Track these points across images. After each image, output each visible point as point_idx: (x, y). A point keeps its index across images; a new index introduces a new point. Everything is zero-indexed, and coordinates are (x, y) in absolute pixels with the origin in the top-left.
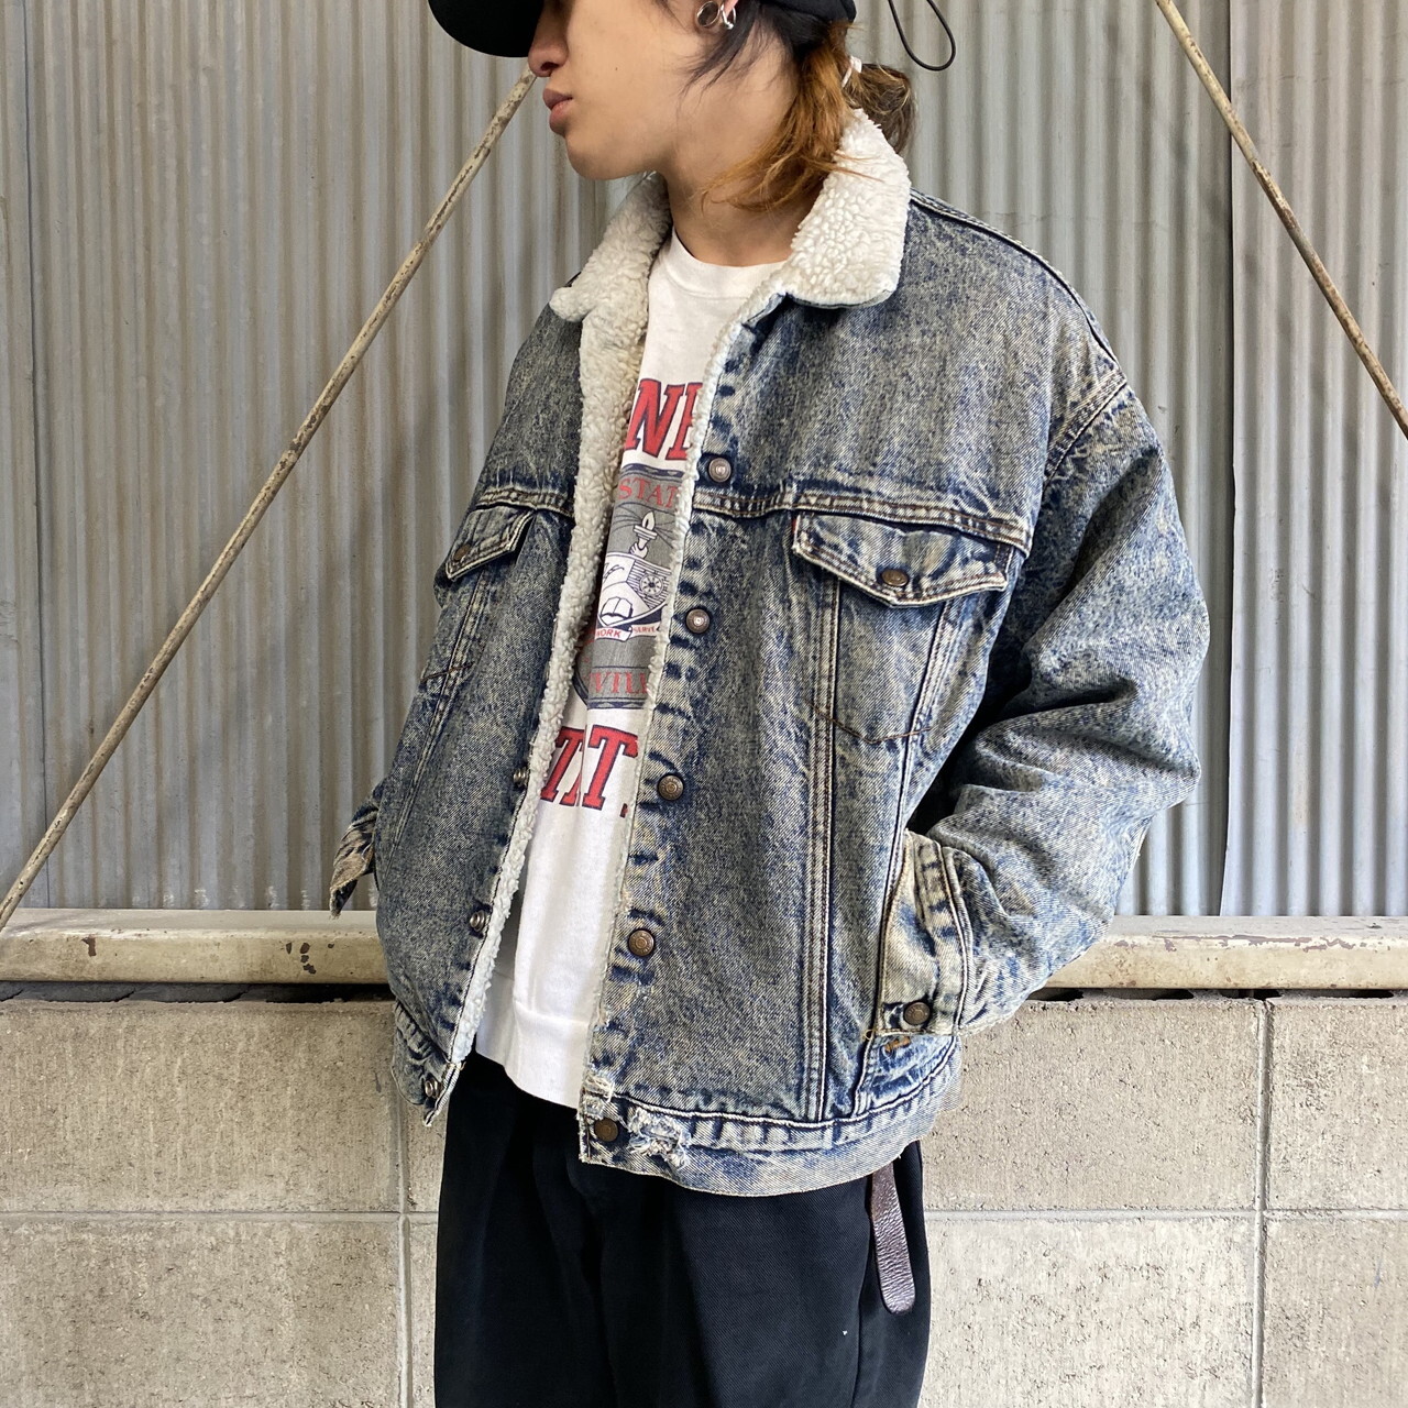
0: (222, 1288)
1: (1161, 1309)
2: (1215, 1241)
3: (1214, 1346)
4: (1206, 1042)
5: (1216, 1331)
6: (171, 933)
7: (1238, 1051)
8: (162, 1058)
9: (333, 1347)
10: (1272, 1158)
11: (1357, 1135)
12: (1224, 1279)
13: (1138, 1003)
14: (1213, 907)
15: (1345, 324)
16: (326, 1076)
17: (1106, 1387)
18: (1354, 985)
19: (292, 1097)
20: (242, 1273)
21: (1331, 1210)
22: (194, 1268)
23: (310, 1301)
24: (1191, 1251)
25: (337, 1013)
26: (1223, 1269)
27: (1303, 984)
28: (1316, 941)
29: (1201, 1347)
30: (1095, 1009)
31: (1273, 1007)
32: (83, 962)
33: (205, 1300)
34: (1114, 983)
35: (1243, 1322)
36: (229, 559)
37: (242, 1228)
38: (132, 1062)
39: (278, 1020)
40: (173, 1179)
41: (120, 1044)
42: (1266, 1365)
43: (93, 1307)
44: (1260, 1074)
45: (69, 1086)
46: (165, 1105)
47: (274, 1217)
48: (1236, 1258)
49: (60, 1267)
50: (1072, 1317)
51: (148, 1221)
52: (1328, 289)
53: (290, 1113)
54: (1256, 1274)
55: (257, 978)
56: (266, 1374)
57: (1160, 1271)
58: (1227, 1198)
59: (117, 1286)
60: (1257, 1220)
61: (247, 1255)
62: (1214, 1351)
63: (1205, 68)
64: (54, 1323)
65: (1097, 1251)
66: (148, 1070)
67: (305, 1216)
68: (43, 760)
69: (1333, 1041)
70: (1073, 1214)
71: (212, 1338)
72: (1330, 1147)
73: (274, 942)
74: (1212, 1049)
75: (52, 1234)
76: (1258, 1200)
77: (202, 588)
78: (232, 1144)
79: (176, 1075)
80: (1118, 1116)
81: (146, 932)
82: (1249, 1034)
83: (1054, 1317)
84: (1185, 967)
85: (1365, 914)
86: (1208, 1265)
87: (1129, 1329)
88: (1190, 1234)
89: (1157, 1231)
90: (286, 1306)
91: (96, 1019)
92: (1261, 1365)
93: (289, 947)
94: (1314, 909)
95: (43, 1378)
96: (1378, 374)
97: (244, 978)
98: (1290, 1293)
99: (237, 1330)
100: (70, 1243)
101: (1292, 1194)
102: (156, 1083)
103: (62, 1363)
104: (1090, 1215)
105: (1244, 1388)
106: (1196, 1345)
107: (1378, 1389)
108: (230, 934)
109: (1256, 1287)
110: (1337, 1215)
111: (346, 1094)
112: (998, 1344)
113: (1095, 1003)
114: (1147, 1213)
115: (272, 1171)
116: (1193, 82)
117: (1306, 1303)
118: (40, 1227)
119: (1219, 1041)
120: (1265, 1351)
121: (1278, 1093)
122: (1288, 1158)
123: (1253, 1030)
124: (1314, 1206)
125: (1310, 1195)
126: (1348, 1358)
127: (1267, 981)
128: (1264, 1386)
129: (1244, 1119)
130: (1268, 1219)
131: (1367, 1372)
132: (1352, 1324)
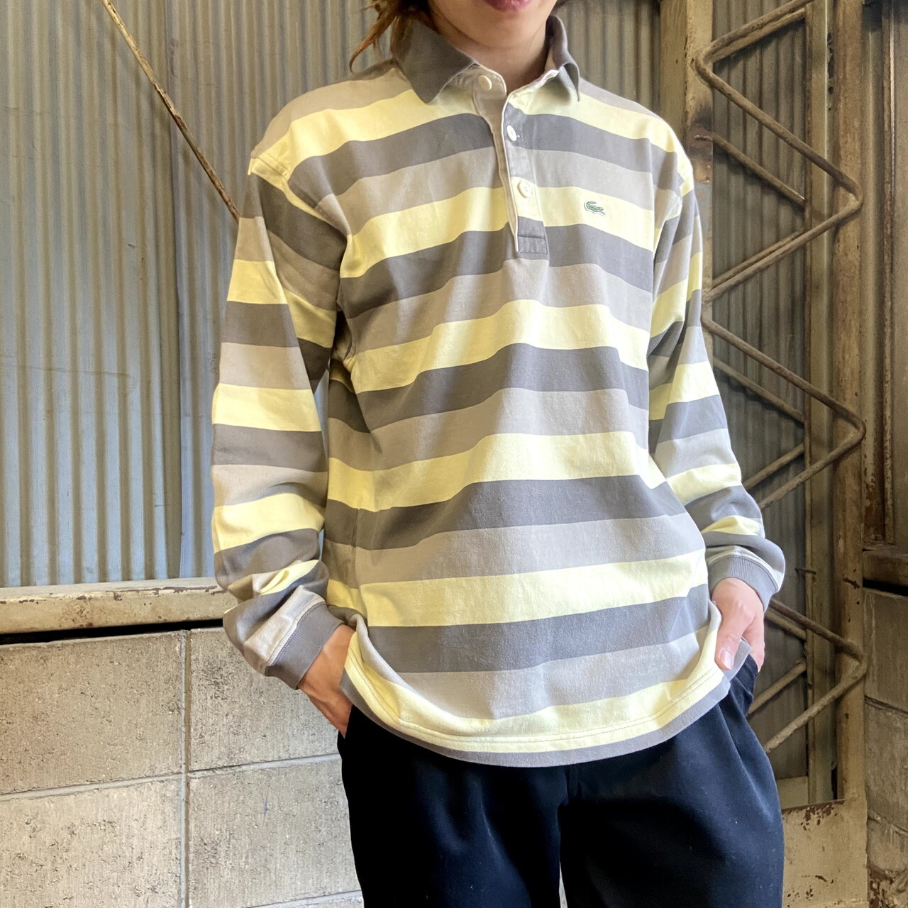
1: (115, 851)
2: (153, 799)
3: (154, 871)
4: (144, 661)
5: (155, 861)
7: (167, 665)
10: (192, 735)
11: (249, 714)
12: (160, 824)
21: (233, 766)
24: (136, 807)
26: (160, 817)
29: (146, 872)
31: (190, 633)
34: (77, 625)
35: (174, 851)
42: (191, 880)
44: (183, 680)
48: (168, 808)
50: (48, 866)
54: (183, 817)
57: (114, 824)
58: (161, 767)
60: (184, 780)
62: (154, 875)
65: (66, 816)
69: (233, 654)
70: (48, 792)
72: (232, 724)
74: (148, 665)
76: (184, 766)
80: (80, 718)
82: (175, 652)
83: (35, 867)
84: (128, 611)
86: (148, 815)
87: (91, 868)
88: (135, 795)
89: (110, 797)
92: (187, 881)
98: (207, 827)
101: (206, 759)
104: (61, 791)
105: (176, 897)
106: (141, 874)
107: (268, 883)
109: (183, 825)
110: (238, 769)
114: (105, 785)
117: (217, 833)
119: (153, 659)
120: (190, 869)
121: (195, 691)
122: (203, 734)
123: (177, 649)
124: (221, 765)
125: (219, 758)
126: (247, 866)
127: (187, 616)
128: (190, 894)
129: (173, 711)
130: (190, 778)
131: (260, 874)
132: (249, 841)
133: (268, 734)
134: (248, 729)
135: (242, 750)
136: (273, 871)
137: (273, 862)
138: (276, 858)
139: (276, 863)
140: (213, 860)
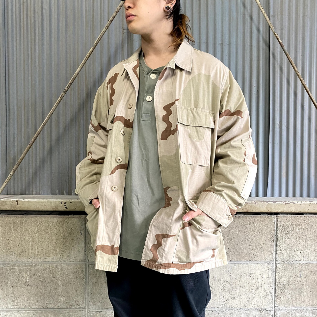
0: (46, 279)
1: (253, 283)
2: (265, 268)
3: (265, 291)
4: (264, 224)
5: (265, 288)
6: (35, 199)
7: (270, 226)
8: (33, 227)
9: (70, 292)
10: (278, 250)
11: (296, 245)
12: (267, 276)
13: (249, 216)
14: (265, 195)
15: (294, 68)
16: (69, 231)
17: (241, 300)
18: (296, 212)
19: (62, 236)
20: (50, 276)
21: (290, 261)
22: (40, 274)
23: (65, 282)
24: (260, 270)
25: (72, 217)
26: (267, 274)
27: (285, 211)
28: (287, 202)
29: (262, 291)
30: (239, 217)
31: (278, 216)
32: (16, 206)
33: (42, 282)
34: (243, 211)
35: (271, 286)
36: (49, 116)
37: (50, 265)
38: (26, 228)
39: (59, 219)
40: (35, 254)
41: (23, 224)
42: (276, 295)
43: (17, 283)
44: (275, 231)
45: (12, 234)
46: (33, 238)
47: (58, 263)
48: (270, 272)
49: (9, 274)
50: (234, 285)
51: (30, 264)
52: (290, 60)
53: (62, 239)
54: (274, 275)
55: (54, 210)
56: (55, 298)
57: (253, 275)
58: (268, 259)
59: (22, 278)
60: (275, 263)
61: (51, 271)
62: (265, 292)
63: (264, 12)
64: (8, 287)
65: (240, 270)
66: (30, 230)
67: (64, 263)
68: (7, 162)
69: (291, 224)
70: (234, 262)
71: (43, 290)
72: (290, 247)
73: (58, 202)
74: (265, 226)
75: (8, 267)
76: (275, 259)
77: (43, 123)
78: (48, 247)
79: (36, 231)
80: (244, 240)
81: (30, 199)
83: (230, 285)
84: (259, 208)
85: (298, 197)
86: (264, 273)
87: (246, 287)
88: (260, 266)
89: (253, 266)
90: (60, 283)
91: (18, 219)
92: (275, 295)
93: (62, 203)
94: (287, 196)
95: (6, 299)
96: (301, 78)
97: (52, 210)
98: (281, 279)
99: (49, 289)
100: (12, 269)
101: (282, 258)
102: (32, 233)
103: (10, 296)
104: (238, 262)
105: (272, 300)
106: (261, 291)
107: (301, 300)
108: (49, 200)
109: (274, 278)
110: (292, 262)
111: (74, 235)
112: (218, 291)
113: (239, 216)
114: (251, 262)
115: (57, 253)
116: (261, 15)
117: (285, 282)
118: (5, 265)
119: (266, 224)
120: (276, 292)
121: (279, 235)
122: (281, 250)
123: (274, 222)
124: (287, 260)
125: (286, 258)
126: (294, 294)
127: (277, 211)
128: (276, 300)
129: (272, 241)
130: (277, 263)
131: (298, 297)
132: (295, 286)
133: (302, 252)
134: (295, 249)
135: (293, 256)
136: (302, 297)
138: (303, 293)
139: (303, 294)
140: (283, 290)
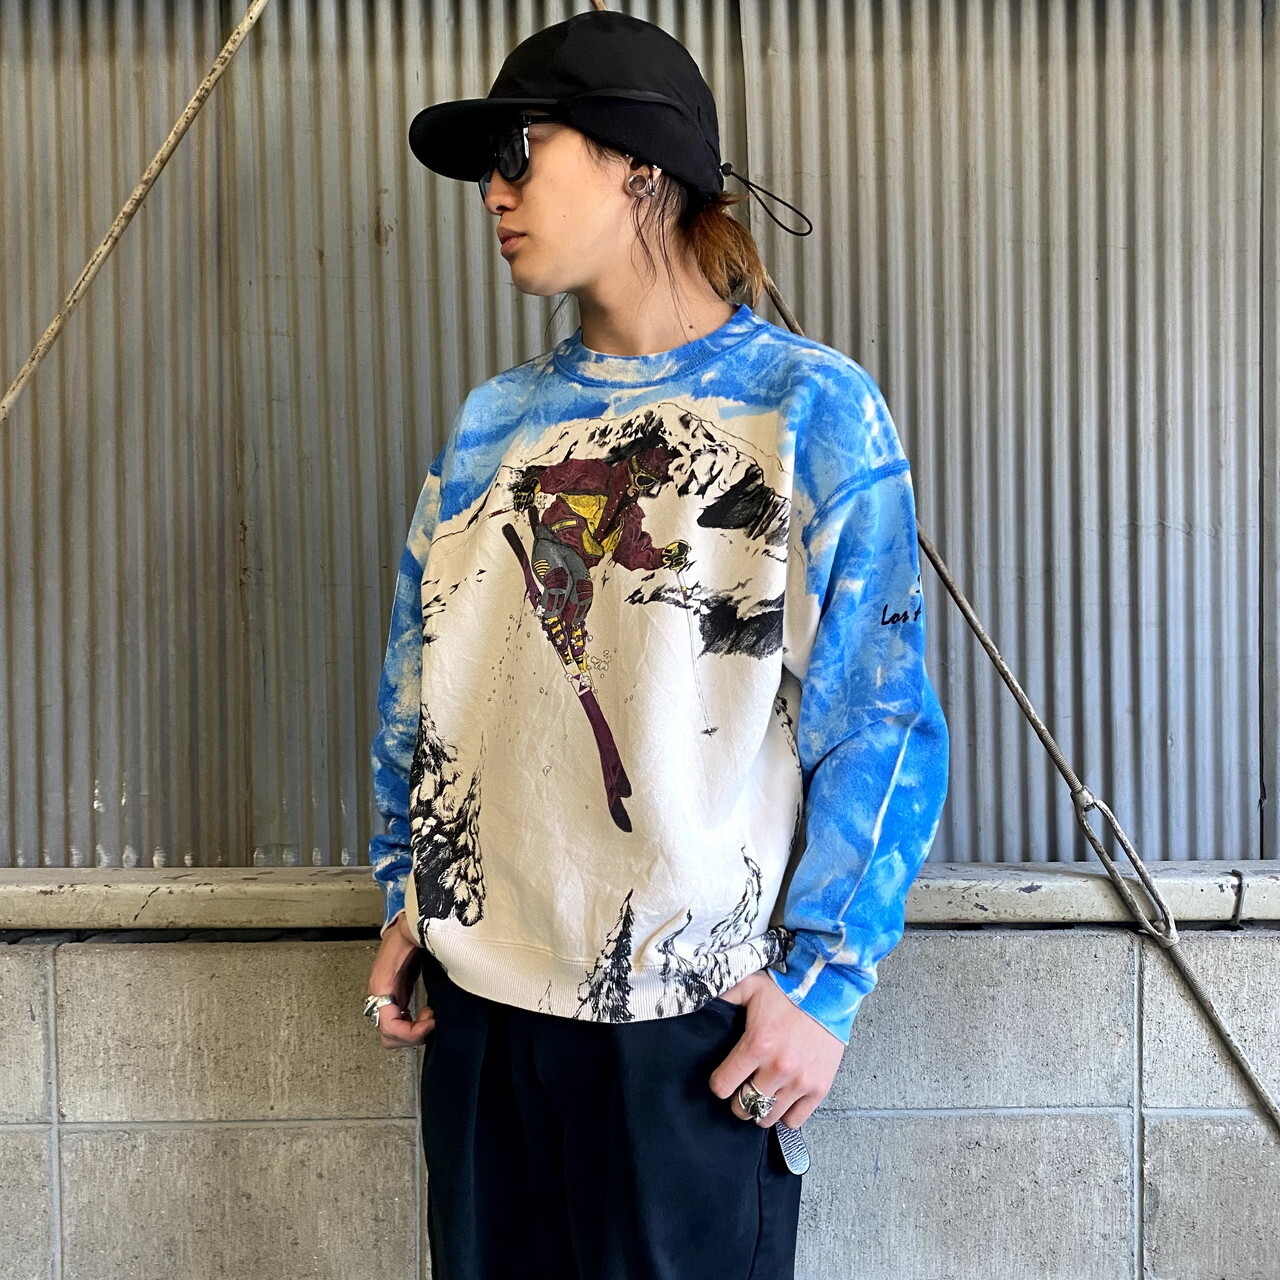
11: (855, 1046)
107: (880, 1261)
110: (842, 1115)
111: (6, 1022)
132: (856, 1206)
133: (878, 1074)
134: (854, 1065)
135: (846, 1090)
137: (886, 1235)
138: (890, 1231)
139: (889, 1237)
140: (813, 1224)
